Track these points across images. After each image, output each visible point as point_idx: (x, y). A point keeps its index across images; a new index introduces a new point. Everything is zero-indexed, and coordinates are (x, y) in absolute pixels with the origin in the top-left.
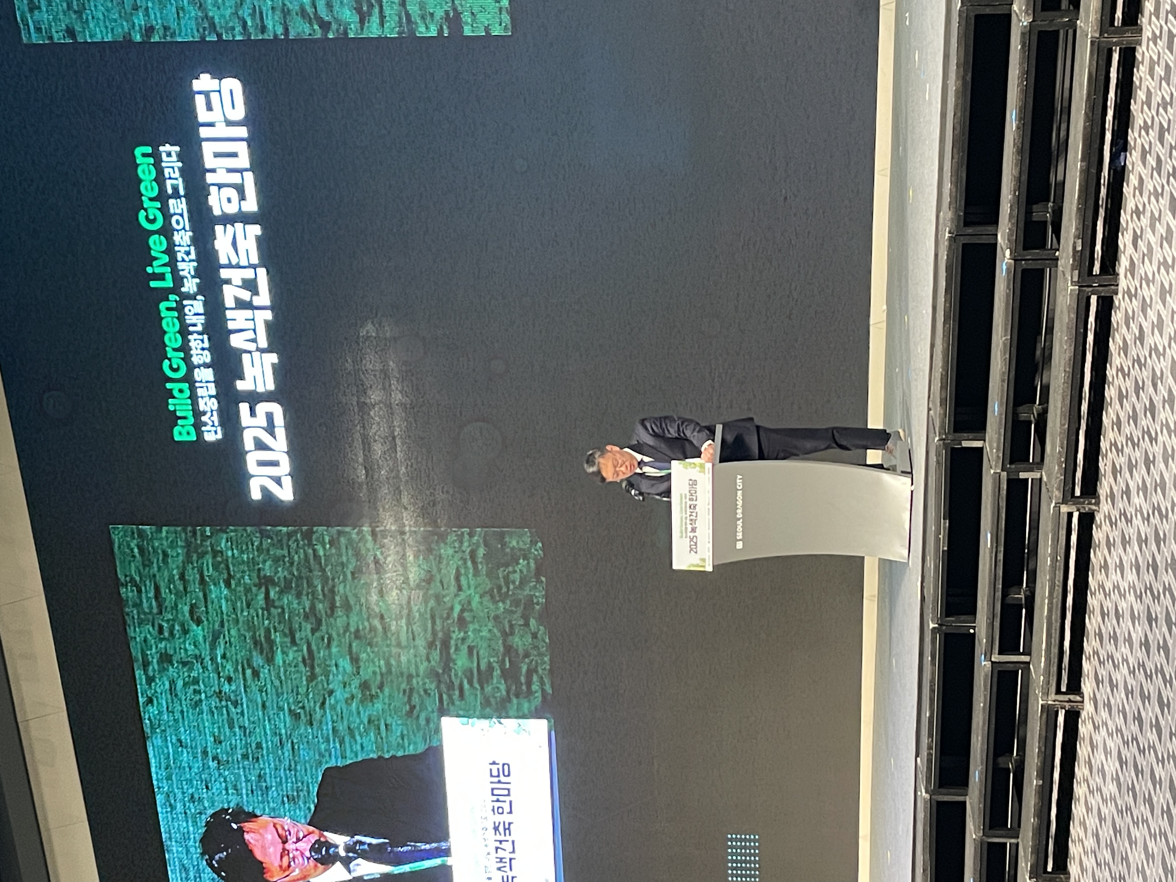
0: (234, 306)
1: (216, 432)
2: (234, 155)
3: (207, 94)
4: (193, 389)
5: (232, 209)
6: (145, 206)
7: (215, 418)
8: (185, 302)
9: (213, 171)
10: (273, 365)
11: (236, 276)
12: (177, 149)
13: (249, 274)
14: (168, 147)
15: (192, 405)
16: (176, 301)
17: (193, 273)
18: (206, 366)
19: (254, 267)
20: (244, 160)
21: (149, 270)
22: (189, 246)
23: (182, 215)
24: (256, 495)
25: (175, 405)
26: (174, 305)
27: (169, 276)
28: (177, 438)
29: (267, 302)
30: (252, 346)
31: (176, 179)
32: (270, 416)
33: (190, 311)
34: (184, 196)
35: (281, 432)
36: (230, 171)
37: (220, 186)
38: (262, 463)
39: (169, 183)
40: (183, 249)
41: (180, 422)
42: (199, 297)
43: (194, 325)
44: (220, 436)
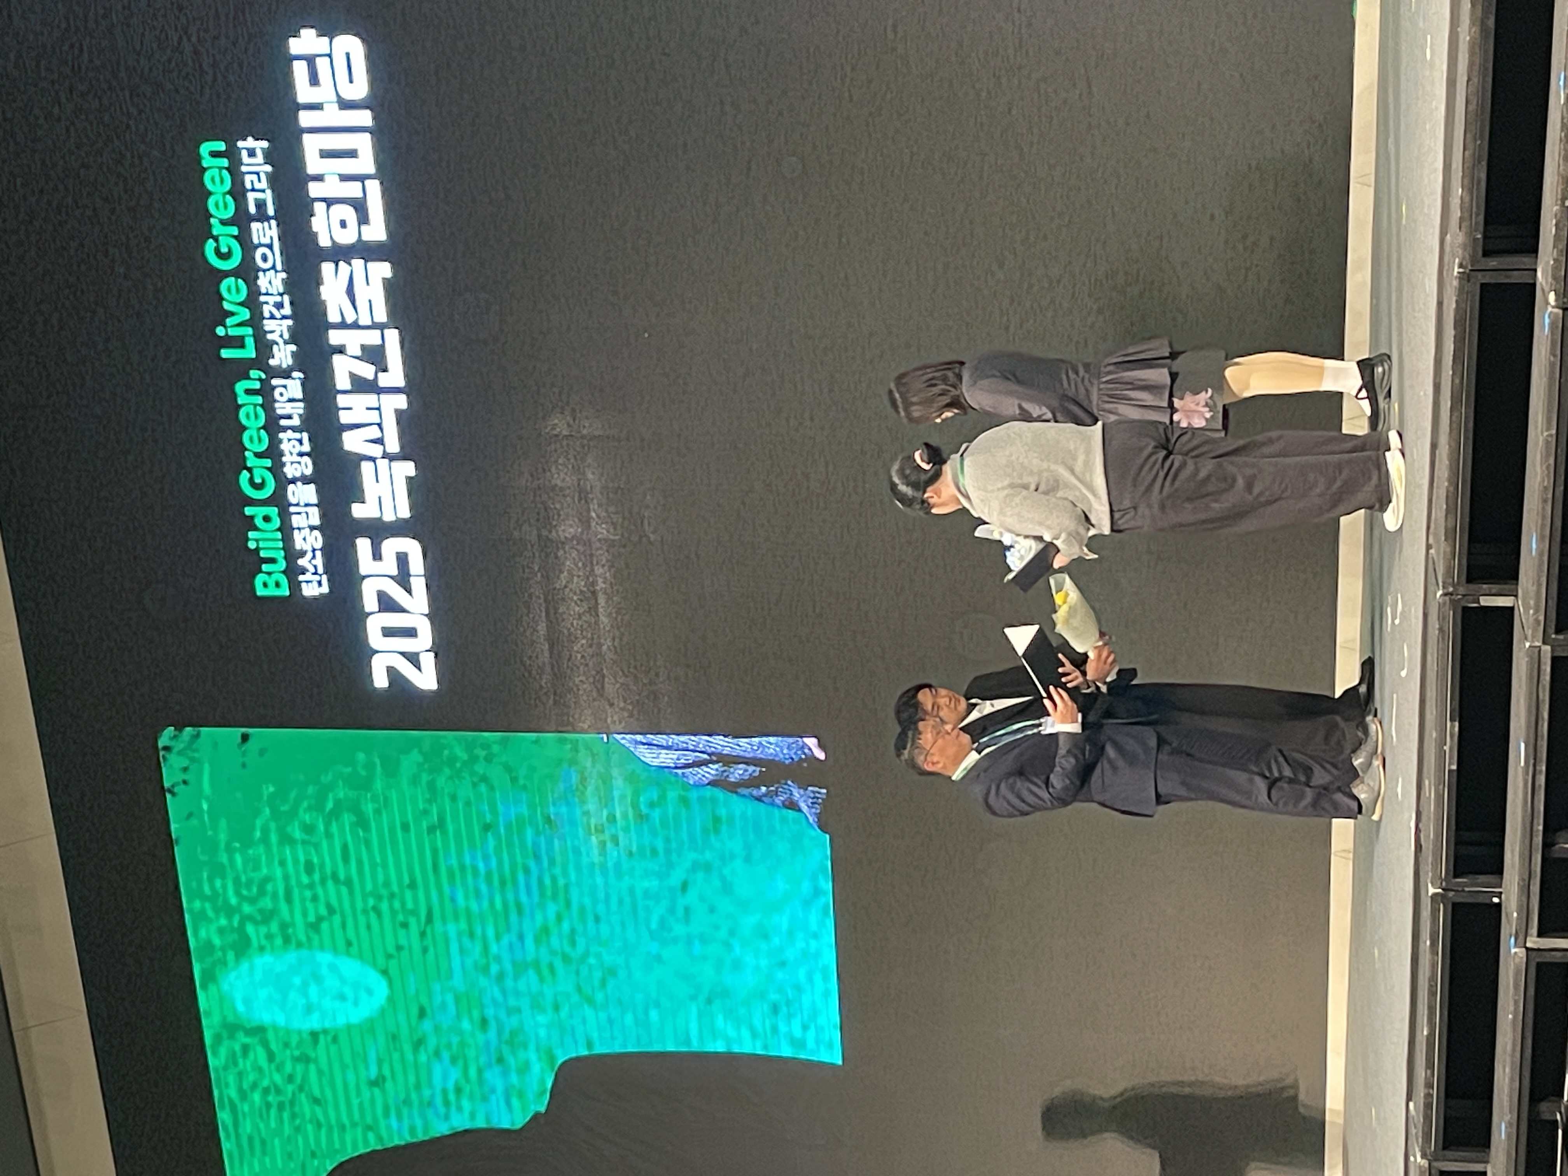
0: (348, 387)
1: (320, 583)
2: (352, 154)
3: (310, 60)
4: (285, 515)
5: (347, 237)
6: (215, 232)
7: (319, 561)
8: (274, 382)
9: (319, 178)
10: (409, 479)
11: (353, 340)
12: (265, 144)
13: (372, 338)
14: (250, 142)
15: (283, 540)
16: (260, 380)
17: (286, 336)
18: (306, 480)
19: (381, 327)
20: (366, 163)
21: (220, 331)
22: (281, 295)
23: (270, 247)
24: (381, 681)
25: (257, 541)
26: (257, 385)
27: (250, 342)
28: (260, 591)
29: (401, 383)
30: (376, 451)
31: (263, 191)
32: (402, 559)
33: (281, 394)
34: (275, 218)
35: (419, 584)
36: (345, 178)
37: (329, 202)
38: (388, 632)
39: (251, 197)
40: (271, 300)
41: (265, 567)
42: (296, 374)
43: (289, 417)
44: (325, 589)
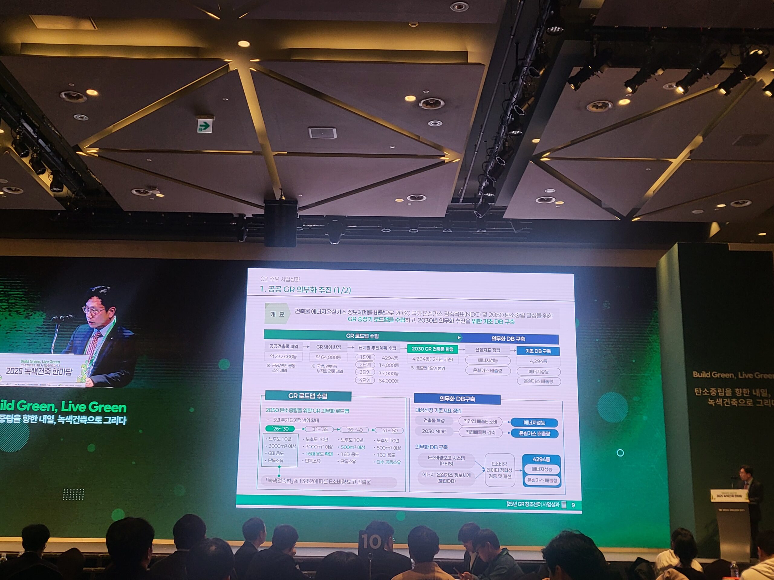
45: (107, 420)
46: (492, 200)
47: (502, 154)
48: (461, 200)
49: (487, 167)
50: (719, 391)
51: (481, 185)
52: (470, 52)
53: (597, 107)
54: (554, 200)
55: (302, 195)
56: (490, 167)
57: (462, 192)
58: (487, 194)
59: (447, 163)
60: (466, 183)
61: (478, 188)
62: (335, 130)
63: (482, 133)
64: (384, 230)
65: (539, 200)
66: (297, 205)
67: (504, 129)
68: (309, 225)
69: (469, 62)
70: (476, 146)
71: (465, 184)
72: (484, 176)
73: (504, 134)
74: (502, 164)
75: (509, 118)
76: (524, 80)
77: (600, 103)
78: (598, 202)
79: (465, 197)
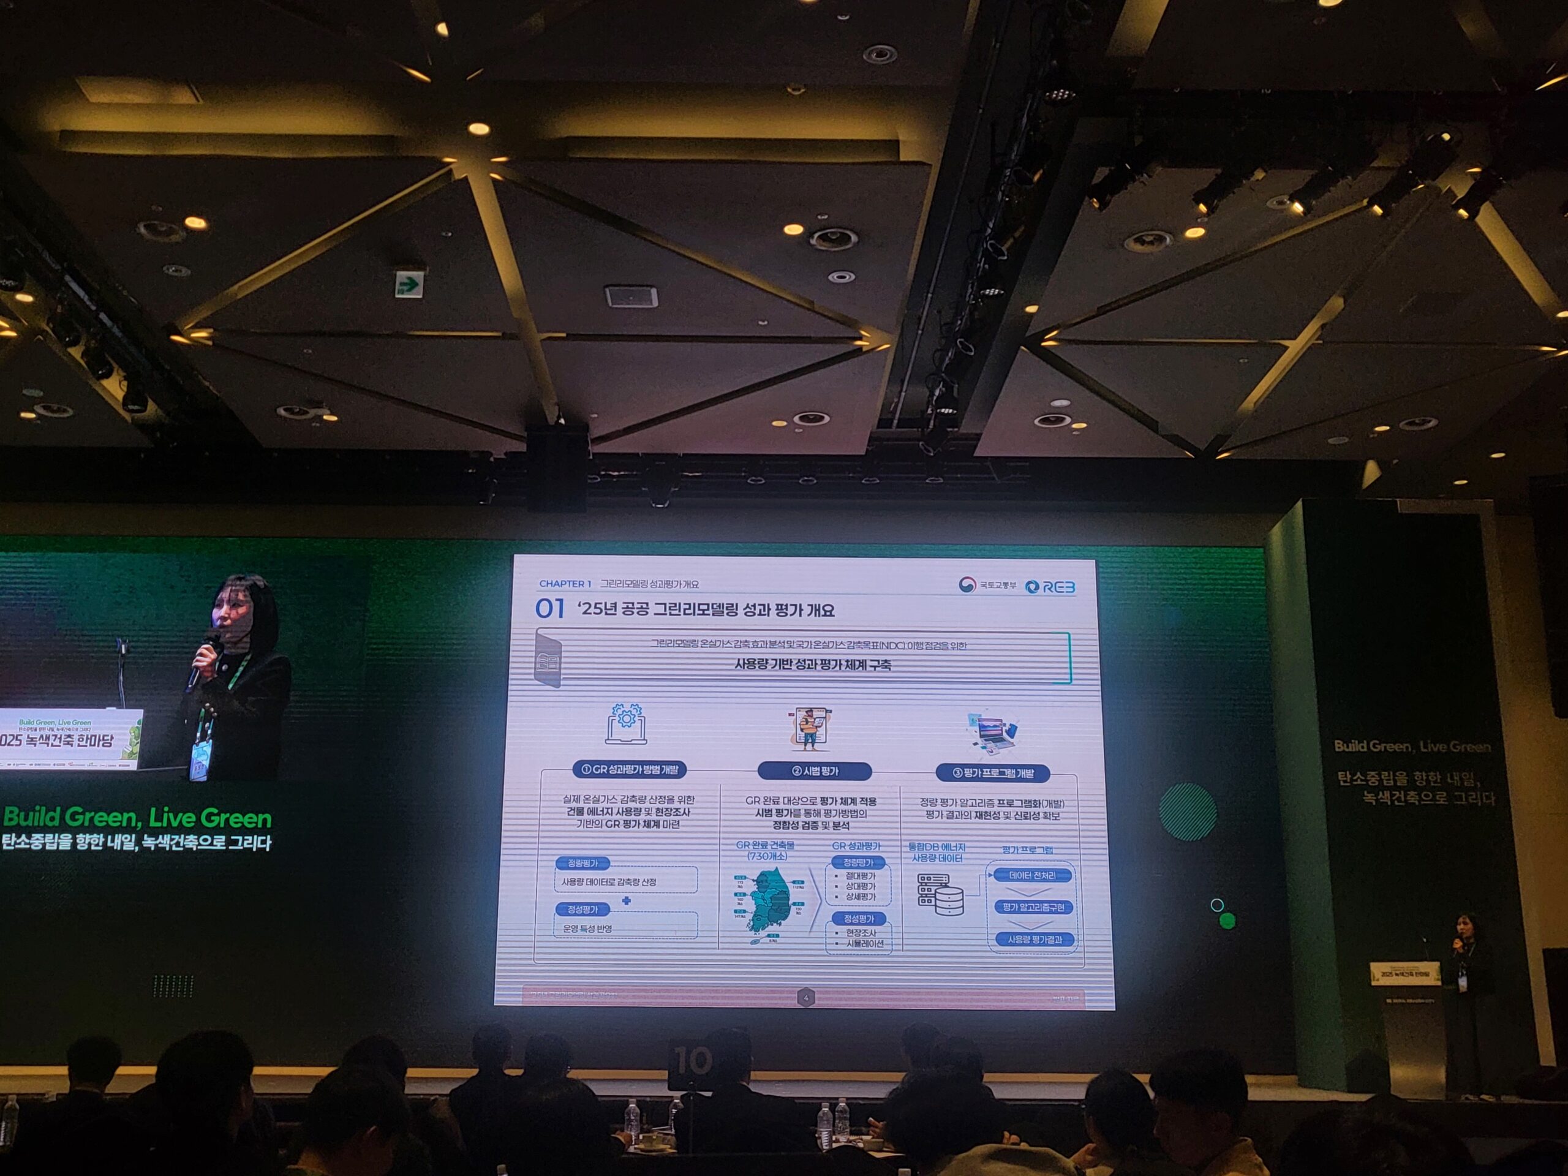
45: (236, 842)
46: (955, 421)
47: (967, 334)
48: (896, 422)
49: (942, 360)
50: (1383, 777)
51: (932, 394)
52: (904, 142)
53: (1143, 243)
54: (1068, 420)
55: (596, 416)
56: (947, 361)
57: (896, 406)
58: (943, 410)
59: (868, 352)
60: (904, 389)
61: (926, 399)
62: (654, 291)
63: (930, 295)
64: (752, 480)
65: (1040, 421)
66: (588, 434)
67: (972, 288)
68: (614, 471)
69: (902, 159)
70: (920, 319)
71: (901, 391)
72: (936, 377)
73: (972, 296)
74: (968, 353)
75: (980, 267)
76: (1006, 193)
77: (1148, 235)
78: (1151, 424)
79: (901, 417)
